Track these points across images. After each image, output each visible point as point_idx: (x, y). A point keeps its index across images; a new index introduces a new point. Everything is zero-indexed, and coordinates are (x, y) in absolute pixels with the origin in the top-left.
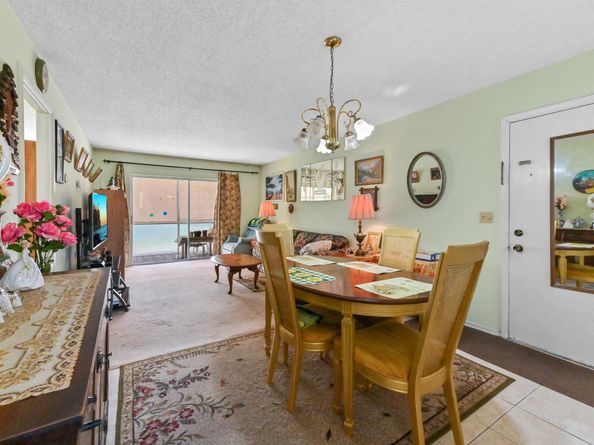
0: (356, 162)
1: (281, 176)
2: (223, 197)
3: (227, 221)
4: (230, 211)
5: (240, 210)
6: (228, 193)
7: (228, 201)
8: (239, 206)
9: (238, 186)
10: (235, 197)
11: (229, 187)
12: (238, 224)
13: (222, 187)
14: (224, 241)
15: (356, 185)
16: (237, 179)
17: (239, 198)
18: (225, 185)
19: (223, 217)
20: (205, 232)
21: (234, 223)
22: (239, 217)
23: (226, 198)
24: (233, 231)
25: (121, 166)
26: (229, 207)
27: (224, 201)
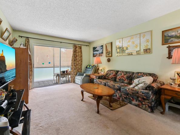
0: (163, 32)
1: (102, 46)
2: (75, 56)
3: (77, 66)
4: (78, 62)
5: (82, 61)
6: (77, 54)
7: (77, 58)
8: (82, 59)
9: (81, 51)
10: (80, 56)
11: (78, 51)
12: (81, 68)
13: (75, 51)
14: (76, 75)
15: (163, 44)
16: (81, 48)
17: (81, 56)
18: (76, 50)
19: (75, 64)
20: (67, 71)
21: (80, 67)
22: (81, 64)
23: (77, 56)
24: (80, 70)
25: (28, 39)
26: (78, 60)
27: (76, 58)
